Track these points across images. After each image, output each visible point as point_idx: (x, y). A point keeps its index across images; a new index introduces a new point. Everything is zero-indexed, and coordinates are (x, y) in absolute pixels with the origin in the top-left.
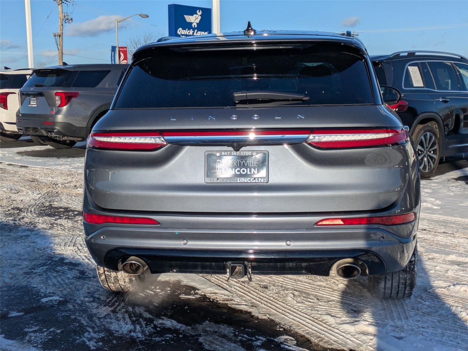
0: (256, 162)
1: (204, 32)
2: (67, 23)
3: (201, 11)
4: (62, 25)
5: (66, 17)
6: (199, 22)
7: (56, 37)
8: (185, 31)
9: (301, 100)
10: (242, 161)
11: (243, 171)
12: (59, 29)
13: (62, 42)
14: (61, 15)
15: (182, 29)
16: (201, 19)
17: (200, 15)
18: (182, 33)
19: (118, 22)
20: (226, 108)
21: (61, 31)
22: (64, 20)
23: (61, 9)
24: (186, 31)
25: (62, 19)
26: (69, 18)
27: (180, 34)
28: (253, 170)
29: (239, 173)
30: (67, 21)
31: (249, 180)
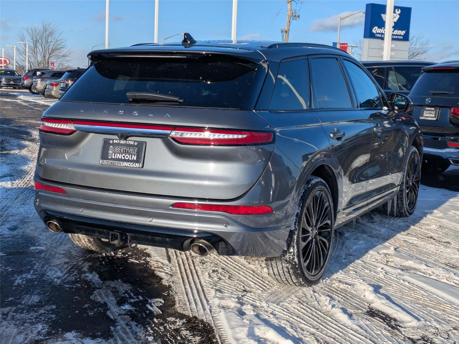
0: (136, 150)
1: (401, 31)
2: (295, 20)
3: (400, 10)
4: (290, 22)
5: (294, 15)
6: (397, 21)
7: (283, 33)
8: (380, 29)
9: (177, 102)
10: (127, 148)
11: (127, 157)
12: (287, 26)
13: (287, 38)
14: (290, 12)
15: (378, 28)
16: (399, 18)
17: (398, 14)
18: (377, 32)
19: (341, 19)
20: (121, 104)
21: (288, 27)
22: (292, 17)
23: (290, 7)
24: (382, 30)
25: (290, 16)
26: (297, 15)
27: (375, 33)
28: (133, 156)
29: (124, 158)
30: (295, 18)
31: (129, 164)
